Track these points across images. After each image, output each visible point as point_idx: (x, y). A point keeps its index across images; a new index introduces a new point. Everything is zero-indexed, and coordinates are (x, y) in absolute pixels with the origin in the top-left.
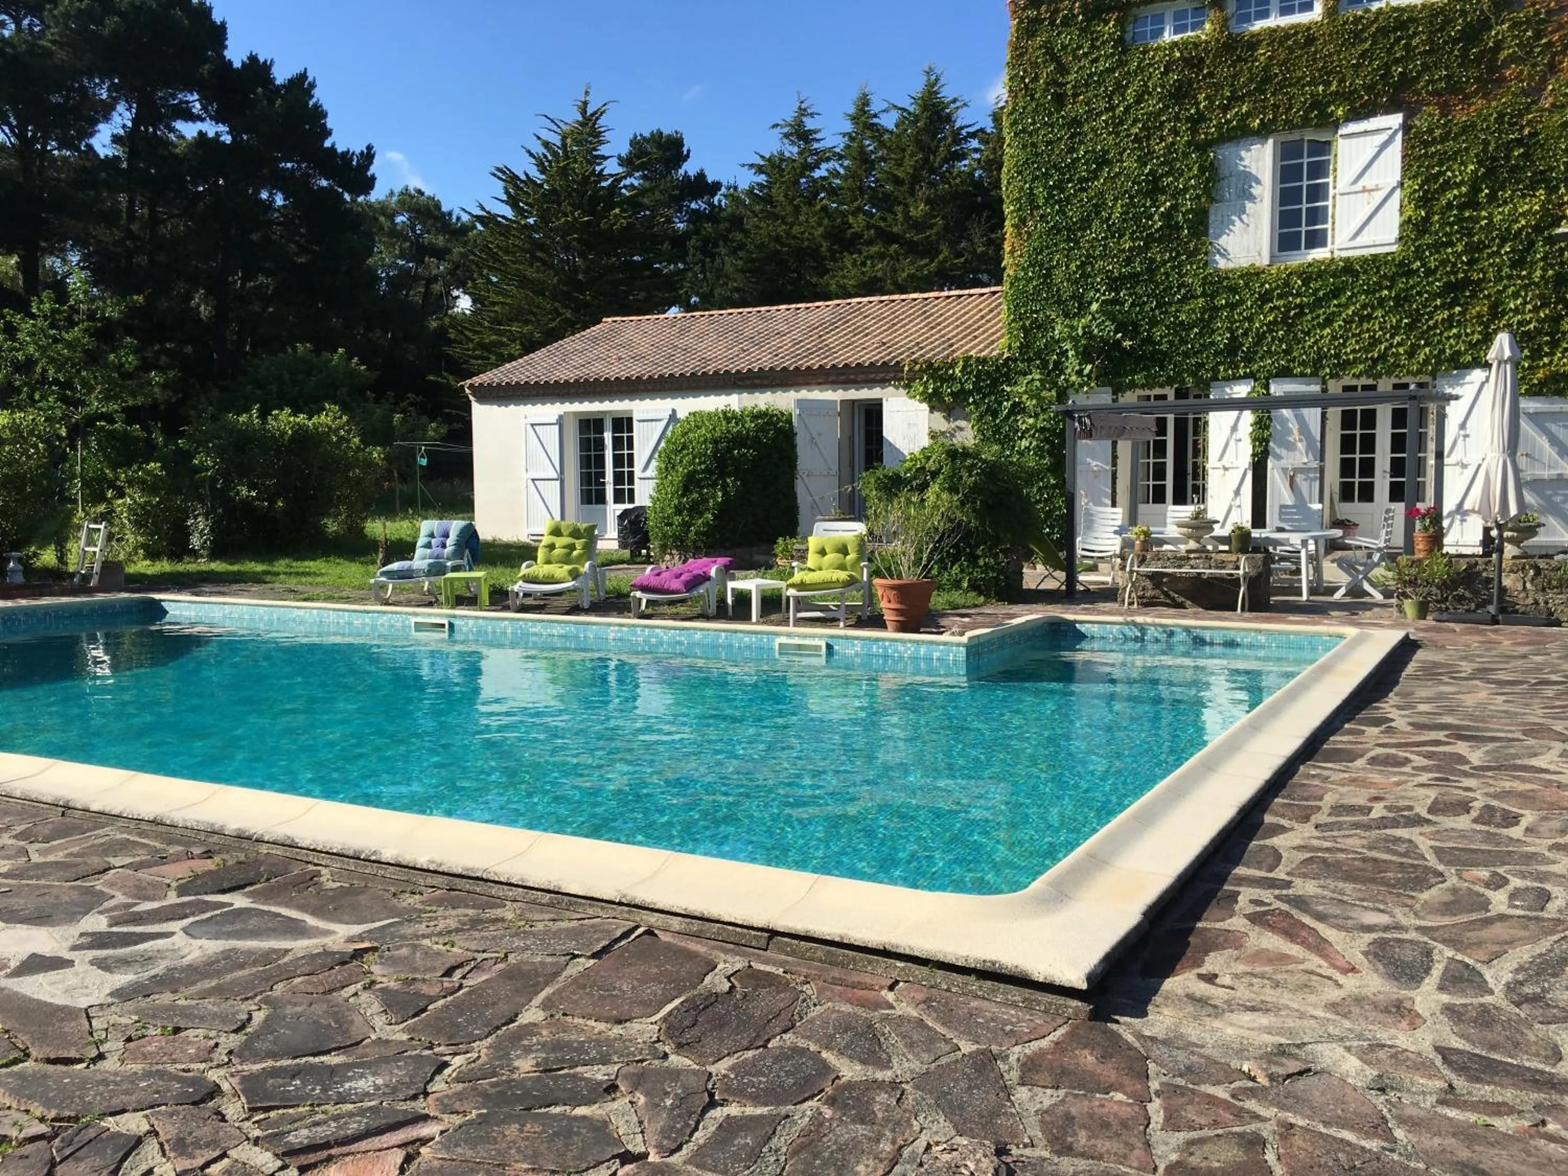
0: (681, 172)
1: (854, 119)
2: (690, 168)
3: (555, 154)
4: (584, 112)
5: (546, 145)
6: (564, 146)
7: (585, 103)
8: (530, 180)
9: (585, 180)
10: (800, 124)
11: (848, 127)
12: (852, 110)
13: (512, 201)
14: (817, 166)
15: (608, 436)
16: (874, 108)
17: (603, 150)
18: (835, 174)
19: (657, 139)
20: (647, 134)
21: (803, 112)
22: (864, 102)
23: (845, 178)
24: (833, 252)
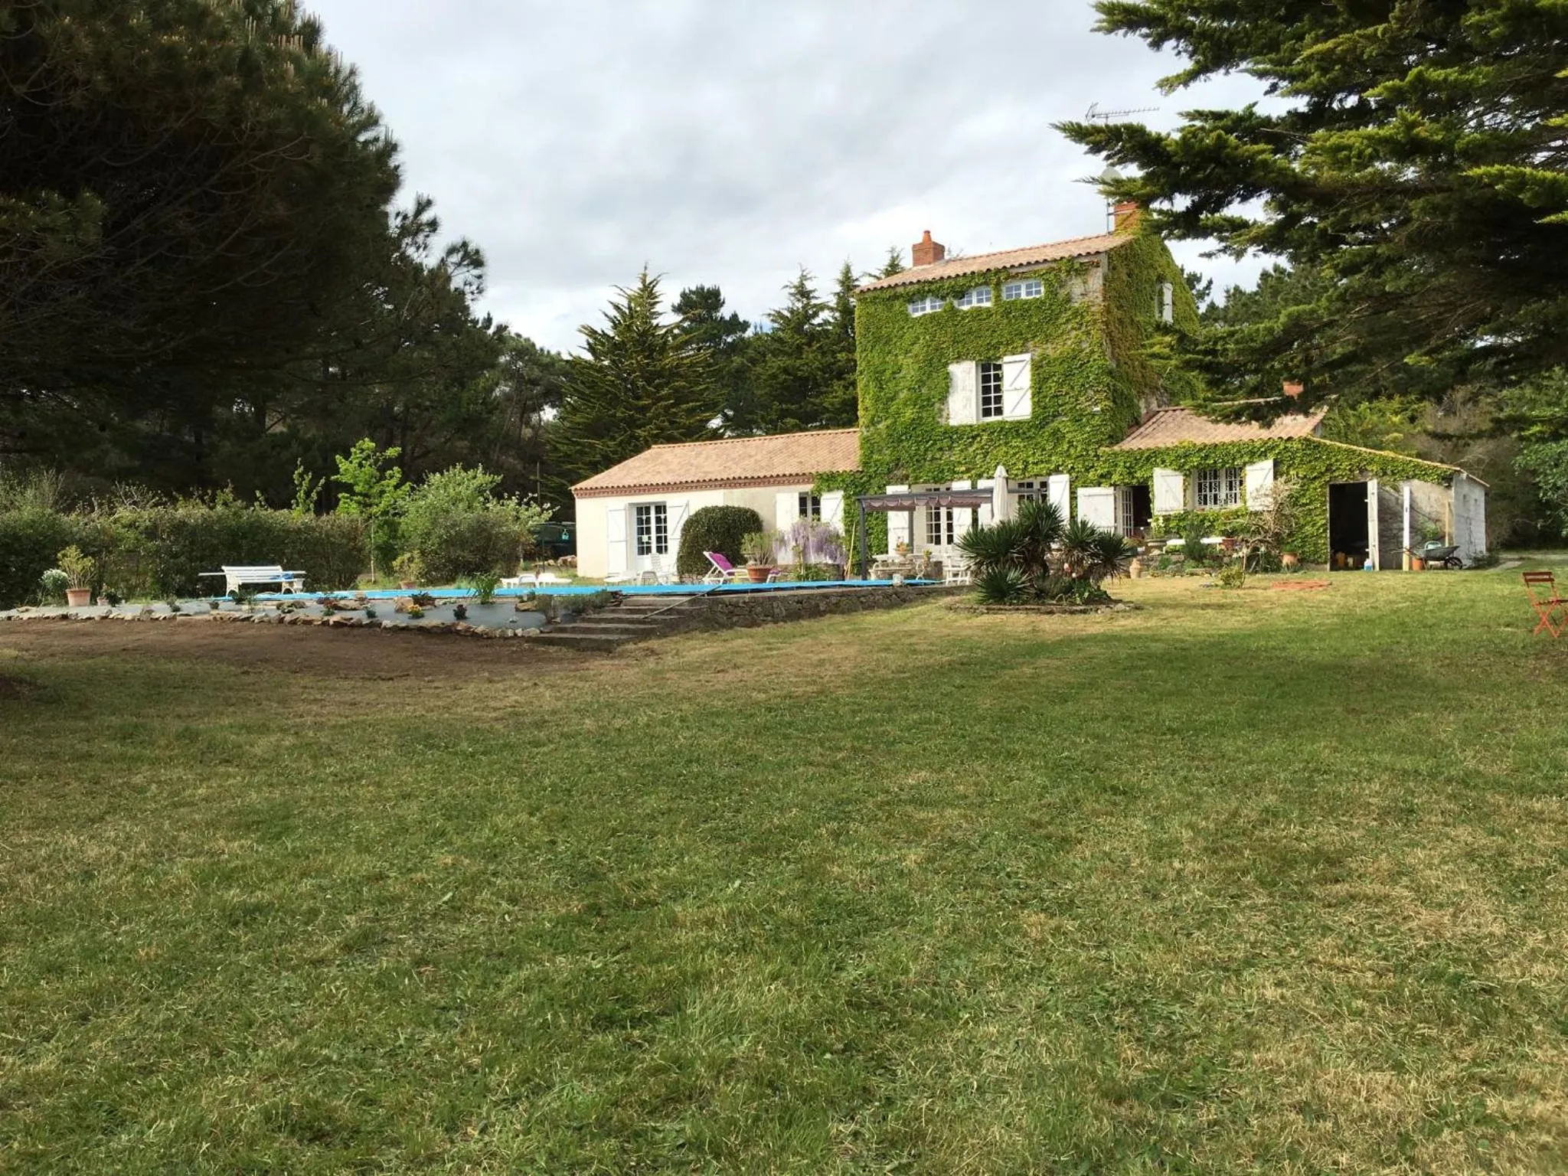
0: (719, 314)
1: (842, 283)
2: (725, 313)
3: (623, 314)
4: (644, 281)
5: (617, 307)
6: (630, 308)
7: (645, 275)
8: (604, 335)
9: (644, 334)
10: (802, 285)
11: (838, 288)
12: (840, 277)
13: (591, 349)
14: (815, 314)
15: (653, 515)
16: (855, 274)
17: (658, 308)
18: (826, 322)
19: (700, 292)
20: (694, 288)
21: (803, 278)
22: (847, 272)
23: (835, 325)
24: (825, 380)
